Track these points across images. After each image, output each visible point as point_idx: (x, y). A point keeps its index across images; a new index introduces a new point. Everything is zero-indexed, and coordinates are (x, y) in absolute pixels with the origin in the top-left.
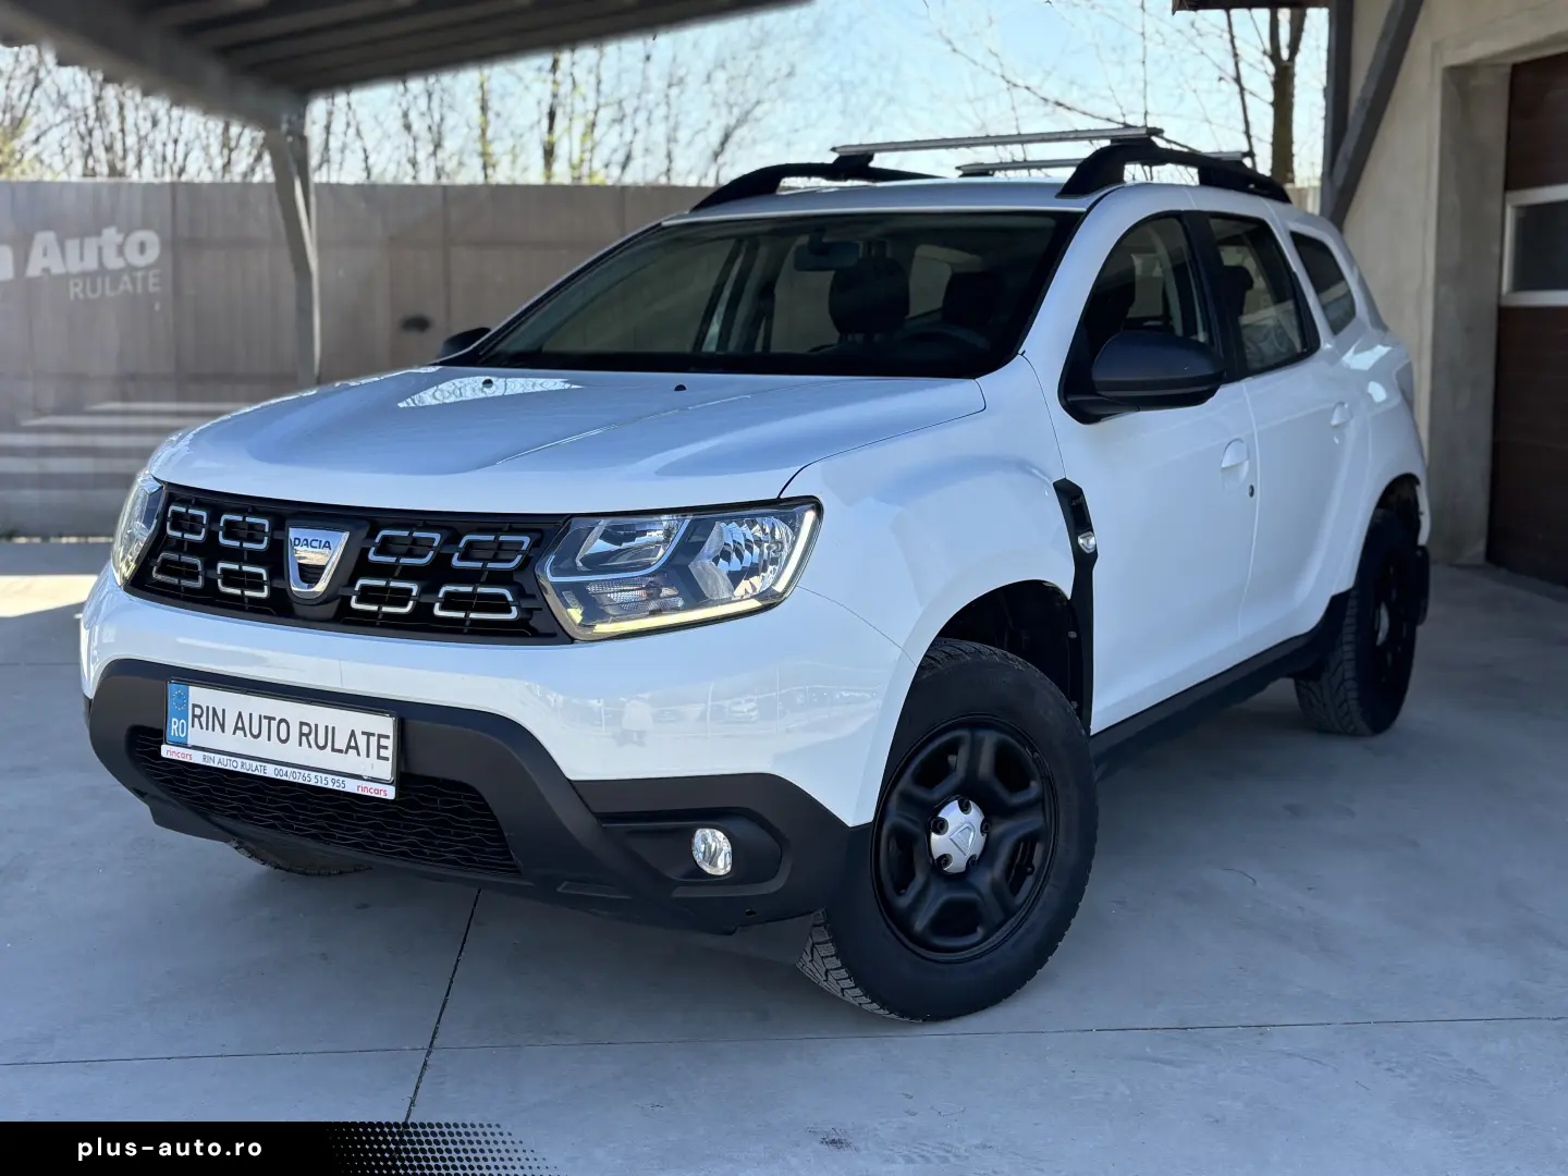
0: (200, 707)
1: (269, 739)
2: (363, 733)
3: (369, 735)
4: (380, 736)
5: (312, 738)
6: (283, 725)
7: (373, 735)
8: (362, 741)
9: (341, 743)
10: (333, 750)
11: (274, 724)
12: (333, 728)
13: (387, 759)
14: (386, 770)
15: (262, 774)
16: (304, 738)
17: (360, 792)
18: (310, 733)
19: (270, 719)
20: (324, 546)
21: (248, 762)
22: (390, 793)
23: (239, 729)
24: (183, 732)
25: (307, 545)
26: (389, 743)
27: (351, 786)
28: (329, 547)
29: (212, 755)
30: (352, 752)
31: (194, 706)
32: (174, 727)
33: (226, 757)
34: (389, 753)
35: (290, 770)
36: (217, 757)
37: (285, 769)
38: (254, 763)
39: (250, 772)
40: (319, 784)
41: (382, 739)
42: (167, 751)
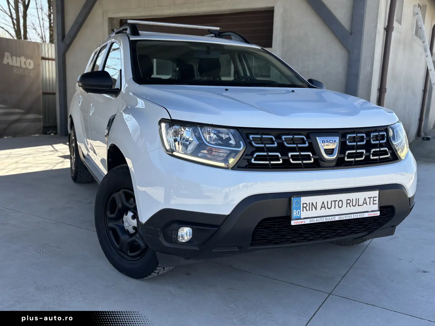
0: (306, 204)
2: (368, 198)
3: (370, 198)
4: (374, 197)
5: (351, 204)
6: (340, 202)
8: (368, 200)
9: (361, 203)
10: (359, 205)
11: (337, 203)
15: (334, 220)
16: (348, 205)
17: (369, 216)
18: (350, 202)
19: (335, 201)
20: (334, 142)
21: (328, 217)
22: (378, 213)
23: (323, 207)
24: (298, 214)
25: (328, 142)
27: (366, 215)
28: (336, 142)
29: (313, 219)
31: (303, 204)
32: (295, 213)
33: (319, 218)
35: (344, 216)
36: (315, 219)
37: (342, 216)
38: (331, 217)
39: (329, 221)
40: (355, 218)
42: (293, 223)
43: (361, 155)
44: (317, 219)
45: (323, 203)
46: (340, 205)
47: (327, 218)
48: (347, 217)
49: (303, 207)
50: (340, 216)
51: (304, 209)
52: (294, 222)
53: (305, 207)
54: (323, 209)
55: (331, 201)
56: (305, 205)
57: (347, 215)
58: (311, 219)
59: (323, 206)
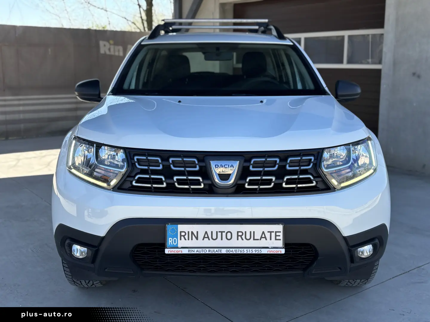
1: (222, 239)
2: (268, 232)
3: (271, 232)
4: (276, 232)
5: (243, 237)
7: (273, 232)
9: (258, 236)
10: (254, 239)
11: (224, 234)
12: (254, 232)
13: (280, 240)
14: (280, 244)
15: (220, 253)
16: (239, 237)
17: (269, 253)
19: (222, 232)
20: (231, 167)
21: (212, 249)
22: (283, 251)
23: (206, 238)
24: (175, 243)
25: (222, 167)
26: (281, 234)
27: (264, 251)
28: (233, 167)
29: (193, 249)
30: (263, 239)
31: (181, 232)
32: (170, 241)
34: (281, 237)
35: (233, 249)
36: (196, 250)
38: (215, 250)
39: (213, 253)
40: (248, 253)
41: (277, 233)
43: (269, 182)
44: (198, 249)
45: (206, 233)
46: (229, 237)
47: (210, 249)
48: (238, 251)
49: (181, 236)
50: (228, 249)
51: (182, 237)
52: (169, 251)
53: (184, 236)
54: (206, 239)
55: (217, 232)
56: (183, 234)
57: (237, 249)
58: (190, 249)
59: (206, 236)
